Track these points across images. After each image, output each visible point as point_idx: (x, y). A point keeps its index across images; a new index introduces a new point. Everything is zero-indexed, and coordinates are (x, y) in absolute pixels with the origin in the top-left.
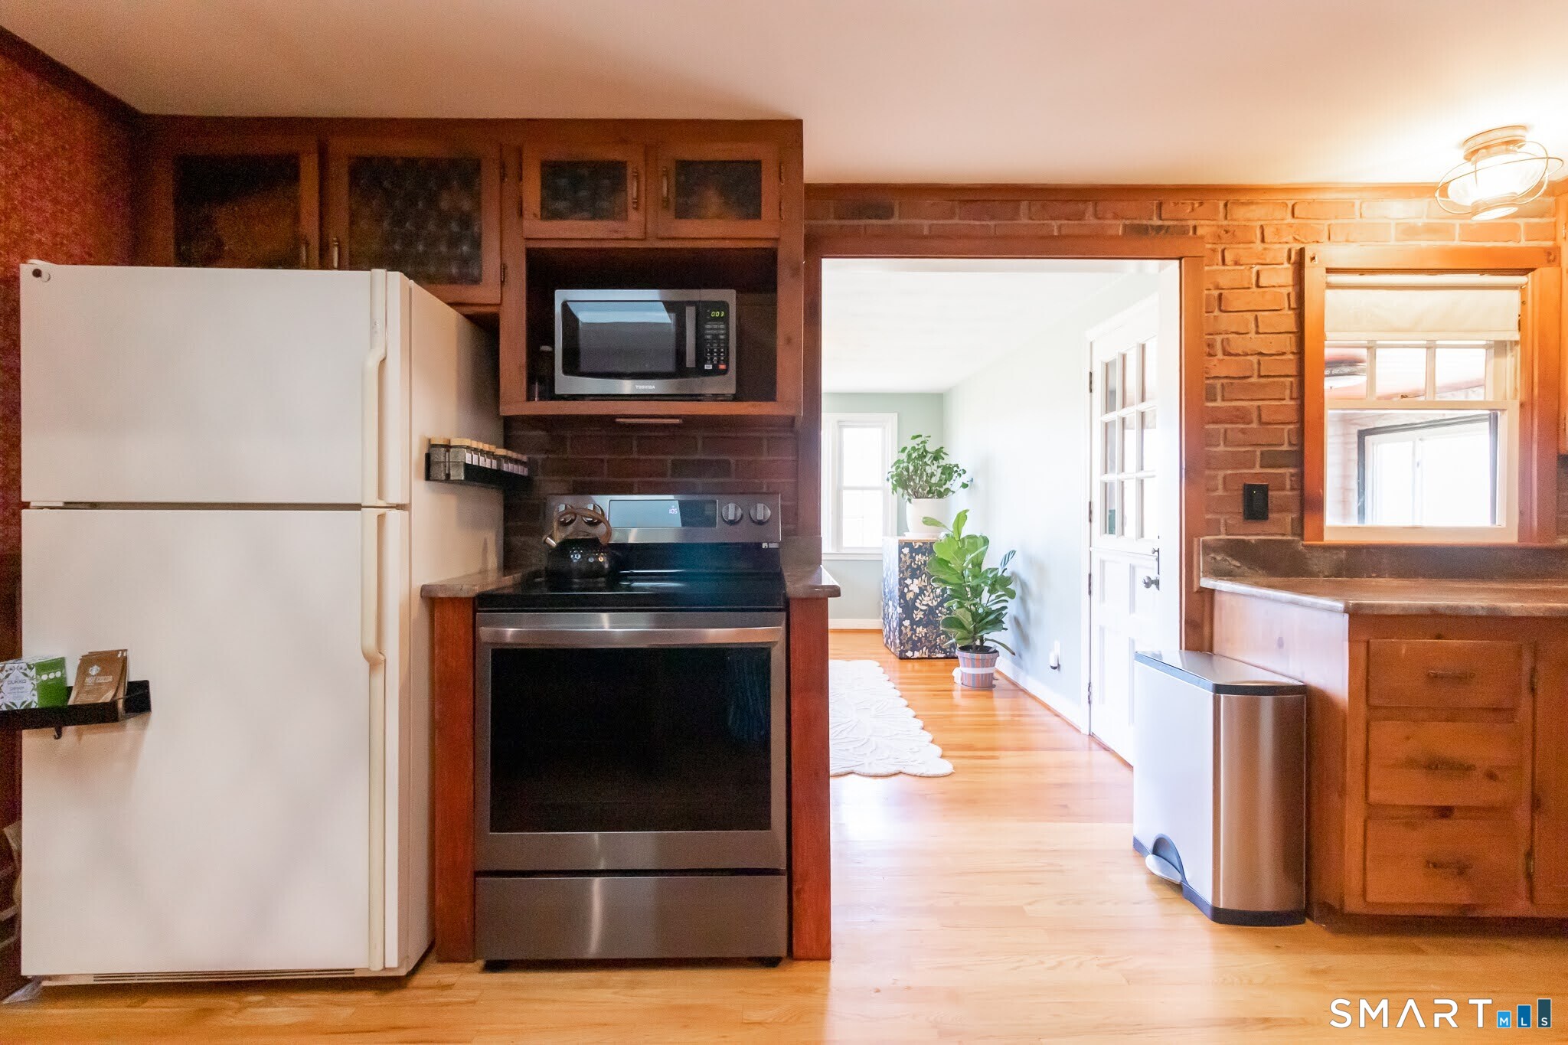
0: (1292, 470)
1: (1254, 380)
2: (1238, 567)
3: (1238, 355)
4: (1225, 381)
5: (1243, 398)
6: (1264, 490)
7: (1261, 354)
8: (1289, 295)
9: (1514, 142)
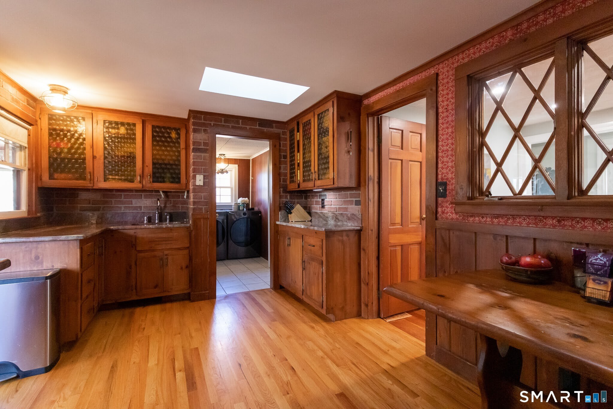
9: (66, 93)
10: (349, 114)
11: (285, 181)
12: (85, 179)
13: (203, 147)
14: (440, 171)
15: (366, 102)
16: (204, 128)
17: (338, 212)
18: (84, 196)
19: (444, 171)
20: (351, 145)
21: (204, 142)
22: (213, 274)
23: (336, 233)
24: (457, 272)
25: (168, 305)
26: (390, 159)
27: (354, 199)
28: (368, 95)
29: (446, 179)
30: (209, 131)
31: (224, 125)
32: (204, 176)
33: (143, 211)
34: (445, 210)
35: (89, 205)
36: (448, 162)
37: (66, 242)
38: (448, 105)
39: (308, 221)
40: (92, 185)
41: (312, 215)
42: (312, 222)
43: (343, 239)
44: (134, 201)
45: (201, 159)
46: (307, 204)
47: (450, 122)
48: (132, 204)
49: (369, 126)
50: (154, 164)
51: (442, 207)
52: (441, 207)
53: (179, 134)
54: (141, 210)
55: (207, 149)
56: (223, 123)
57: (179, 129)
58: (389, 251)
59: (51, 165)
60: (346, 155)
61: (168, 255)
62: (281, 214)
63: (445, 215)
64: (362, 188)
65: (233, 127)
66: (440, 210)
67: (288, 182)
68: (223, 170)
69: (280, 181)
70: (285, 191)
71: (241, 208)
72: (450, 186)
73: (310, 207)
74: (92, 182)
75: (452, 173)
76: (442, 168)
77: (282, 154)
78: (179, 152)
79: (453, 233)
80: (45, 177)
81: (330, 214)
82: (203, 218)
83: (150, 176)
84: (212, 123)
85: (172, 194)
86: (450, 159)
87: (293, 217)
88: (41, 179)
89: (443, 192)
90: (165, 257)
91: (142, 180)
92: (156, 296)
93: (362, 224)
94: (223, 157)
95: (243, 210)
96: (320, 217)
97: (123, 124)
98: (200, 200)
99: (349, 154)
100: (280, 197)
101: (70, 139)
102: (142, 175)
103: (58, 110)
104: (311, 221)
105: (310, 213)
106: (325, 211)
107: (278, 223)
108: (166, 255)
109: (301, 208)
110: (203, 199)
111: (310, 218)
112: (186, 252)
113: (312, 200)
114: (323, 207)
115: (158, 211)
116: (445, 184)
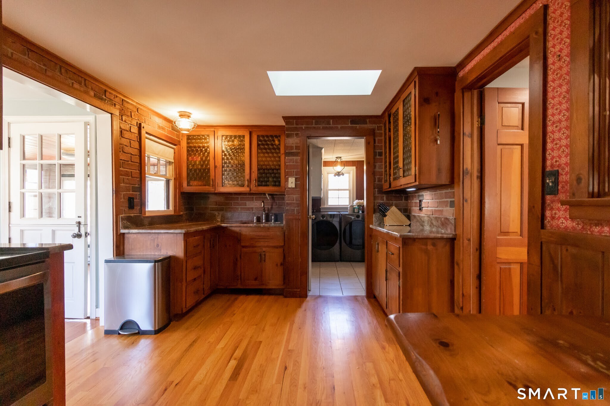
0: (139, 193)
1: (130, 162)
2: (130, 225)
3: (126, 153)
4: (123, 161)
5: (127, 168)
6: (133, 198)
7: (131, 154)
8: (137, 136)
9: (189, 117)
10: (437, 94)
11: (380, 180)
12: (209, 185)
13: (295, 151)
14: (549, 154)
15: (461, 74)
16: (296, 133)
17: (434, 216)
18: (213, 199)
19: (555, 153)
20: (438, 132)
21: (296, 146)
22: (305, 273)
23: (417, 240)
24: (571, 313)
25: (265, 297)
26: (499, 144)
27: (449, 200)
28: (462, 65)
29: (558, 166)
30: (300, 135)
31: (314, 127)
32: (296, 179)
33: (254, 212)
34: (555, 214)
35: (216, 206)
36: (560, 139)
37: (175, 235)
38: (561, 50)
39: (406, 225)
40: (213, 190)
41: (412, 218)
42: (411, 227)
43: (427, 248)
44: (247, 203)
45: (293, 162)
46: (407, 206)
47: (564, 76)
48: (246, 206)
49: (465, 104)
50: (259, 170)
51: (552, 209)
52: (550, 210)
53: (279, 141)
54: (253, 211)
55: (299, 153)
56: (314, 126)
57: (280, 136)
58: (498, 269)
59: (188, 175)
60: (432, 144)
61: (266, 252)
62: (375, 217)
63: (556, 221)
64: (456, 185)
65: (324, 128)
66: (548, 213)
67: (383, 182)
68: (339, 173)
69: (375, 181)
70: (381, 192)
71: (356, 211)
72: (564, 177)
73: (410, 209)
74: (214, 187)
75: (566, 156)
76: (553, 150)
77: (377, 151)
78: (279, 157)
79: (567, 250)
80: (185, 184)
81: (426, 219)
82: (295, 219)
83: (255, 180)
84: (303, 126)
85: (278, 196)
86: (563, 134)
87: (388, 220)
88: (182, 186)
89: (552, 187)
90: (263, 253)
91: (249, 184)
92: (257, 287)
93: (455, 231)
94: (339, 160)
95: (359, 212)
96: (418, 221)
97: (235, 137)
98: (292, 202)
99: (437, 143)
100: (375, 198)
101: (205, 153)
102: (249, 180)
103: (184, 131)
104: (410, 225)
105: (409, 217)
106: (422, 214)
107: (371, 226)
108: (264, 252)
109: (397, 210)
110: (295, 201)
111: (408, 222)
112: (281, 250)
113: (412, 201)
114: (421, 209)
115: (265, 212)
116: (556, 174)
